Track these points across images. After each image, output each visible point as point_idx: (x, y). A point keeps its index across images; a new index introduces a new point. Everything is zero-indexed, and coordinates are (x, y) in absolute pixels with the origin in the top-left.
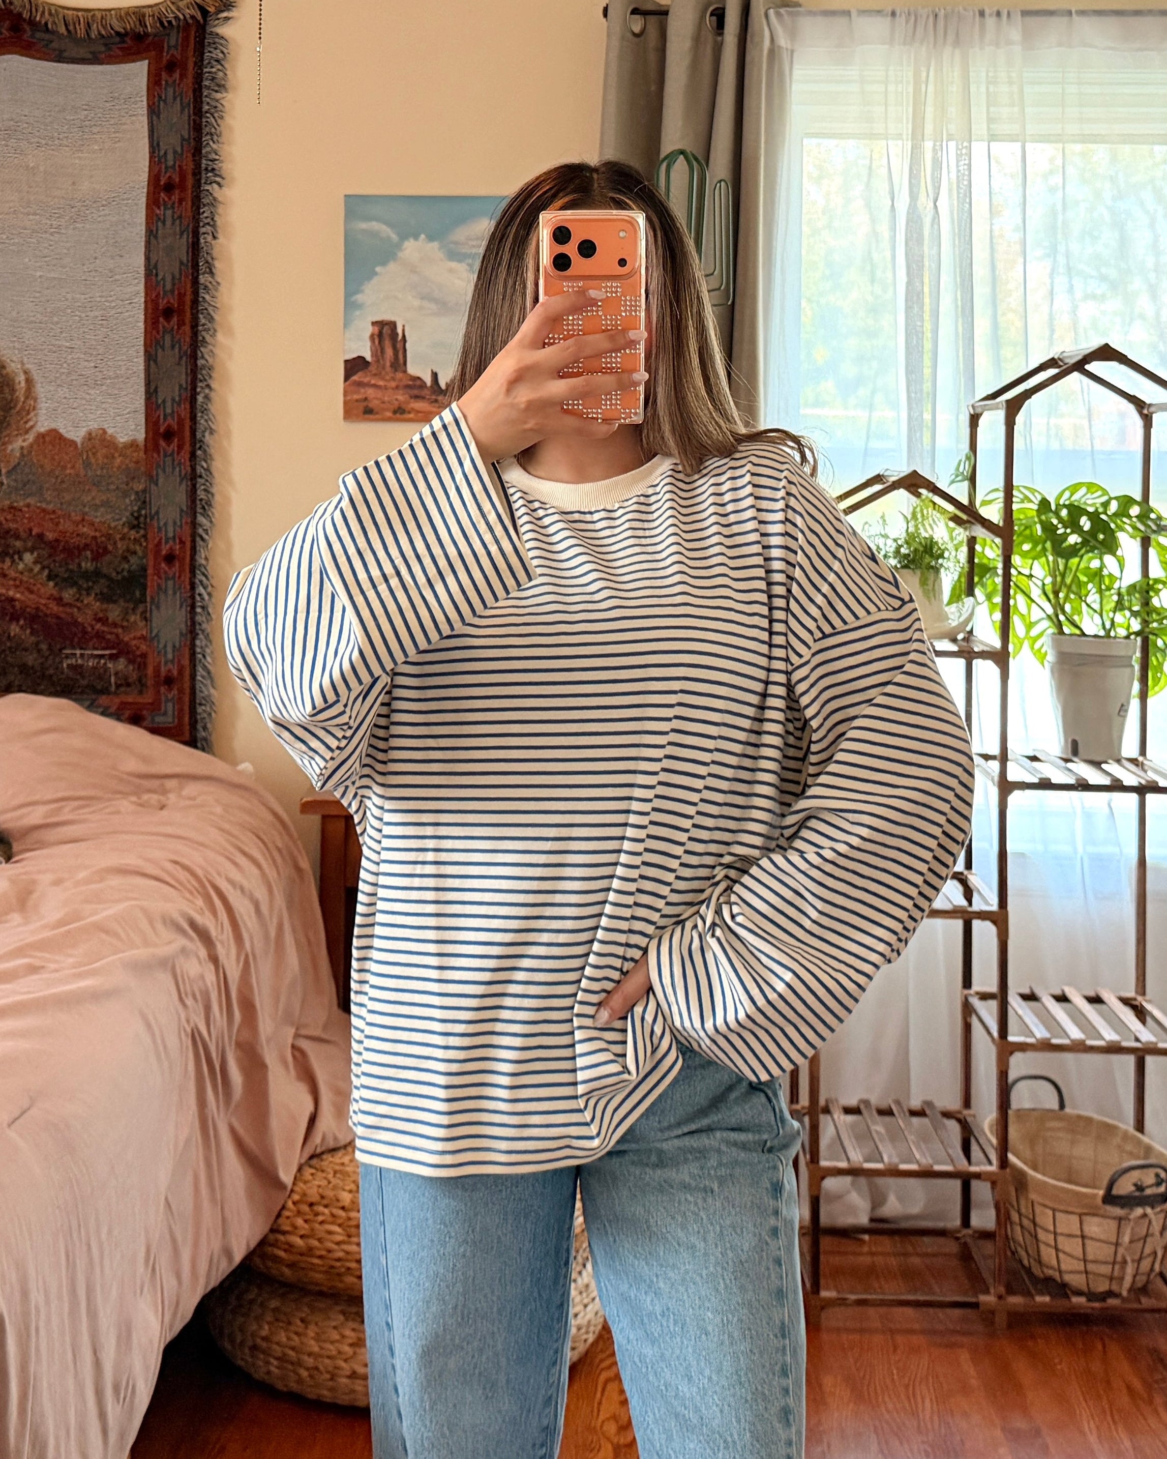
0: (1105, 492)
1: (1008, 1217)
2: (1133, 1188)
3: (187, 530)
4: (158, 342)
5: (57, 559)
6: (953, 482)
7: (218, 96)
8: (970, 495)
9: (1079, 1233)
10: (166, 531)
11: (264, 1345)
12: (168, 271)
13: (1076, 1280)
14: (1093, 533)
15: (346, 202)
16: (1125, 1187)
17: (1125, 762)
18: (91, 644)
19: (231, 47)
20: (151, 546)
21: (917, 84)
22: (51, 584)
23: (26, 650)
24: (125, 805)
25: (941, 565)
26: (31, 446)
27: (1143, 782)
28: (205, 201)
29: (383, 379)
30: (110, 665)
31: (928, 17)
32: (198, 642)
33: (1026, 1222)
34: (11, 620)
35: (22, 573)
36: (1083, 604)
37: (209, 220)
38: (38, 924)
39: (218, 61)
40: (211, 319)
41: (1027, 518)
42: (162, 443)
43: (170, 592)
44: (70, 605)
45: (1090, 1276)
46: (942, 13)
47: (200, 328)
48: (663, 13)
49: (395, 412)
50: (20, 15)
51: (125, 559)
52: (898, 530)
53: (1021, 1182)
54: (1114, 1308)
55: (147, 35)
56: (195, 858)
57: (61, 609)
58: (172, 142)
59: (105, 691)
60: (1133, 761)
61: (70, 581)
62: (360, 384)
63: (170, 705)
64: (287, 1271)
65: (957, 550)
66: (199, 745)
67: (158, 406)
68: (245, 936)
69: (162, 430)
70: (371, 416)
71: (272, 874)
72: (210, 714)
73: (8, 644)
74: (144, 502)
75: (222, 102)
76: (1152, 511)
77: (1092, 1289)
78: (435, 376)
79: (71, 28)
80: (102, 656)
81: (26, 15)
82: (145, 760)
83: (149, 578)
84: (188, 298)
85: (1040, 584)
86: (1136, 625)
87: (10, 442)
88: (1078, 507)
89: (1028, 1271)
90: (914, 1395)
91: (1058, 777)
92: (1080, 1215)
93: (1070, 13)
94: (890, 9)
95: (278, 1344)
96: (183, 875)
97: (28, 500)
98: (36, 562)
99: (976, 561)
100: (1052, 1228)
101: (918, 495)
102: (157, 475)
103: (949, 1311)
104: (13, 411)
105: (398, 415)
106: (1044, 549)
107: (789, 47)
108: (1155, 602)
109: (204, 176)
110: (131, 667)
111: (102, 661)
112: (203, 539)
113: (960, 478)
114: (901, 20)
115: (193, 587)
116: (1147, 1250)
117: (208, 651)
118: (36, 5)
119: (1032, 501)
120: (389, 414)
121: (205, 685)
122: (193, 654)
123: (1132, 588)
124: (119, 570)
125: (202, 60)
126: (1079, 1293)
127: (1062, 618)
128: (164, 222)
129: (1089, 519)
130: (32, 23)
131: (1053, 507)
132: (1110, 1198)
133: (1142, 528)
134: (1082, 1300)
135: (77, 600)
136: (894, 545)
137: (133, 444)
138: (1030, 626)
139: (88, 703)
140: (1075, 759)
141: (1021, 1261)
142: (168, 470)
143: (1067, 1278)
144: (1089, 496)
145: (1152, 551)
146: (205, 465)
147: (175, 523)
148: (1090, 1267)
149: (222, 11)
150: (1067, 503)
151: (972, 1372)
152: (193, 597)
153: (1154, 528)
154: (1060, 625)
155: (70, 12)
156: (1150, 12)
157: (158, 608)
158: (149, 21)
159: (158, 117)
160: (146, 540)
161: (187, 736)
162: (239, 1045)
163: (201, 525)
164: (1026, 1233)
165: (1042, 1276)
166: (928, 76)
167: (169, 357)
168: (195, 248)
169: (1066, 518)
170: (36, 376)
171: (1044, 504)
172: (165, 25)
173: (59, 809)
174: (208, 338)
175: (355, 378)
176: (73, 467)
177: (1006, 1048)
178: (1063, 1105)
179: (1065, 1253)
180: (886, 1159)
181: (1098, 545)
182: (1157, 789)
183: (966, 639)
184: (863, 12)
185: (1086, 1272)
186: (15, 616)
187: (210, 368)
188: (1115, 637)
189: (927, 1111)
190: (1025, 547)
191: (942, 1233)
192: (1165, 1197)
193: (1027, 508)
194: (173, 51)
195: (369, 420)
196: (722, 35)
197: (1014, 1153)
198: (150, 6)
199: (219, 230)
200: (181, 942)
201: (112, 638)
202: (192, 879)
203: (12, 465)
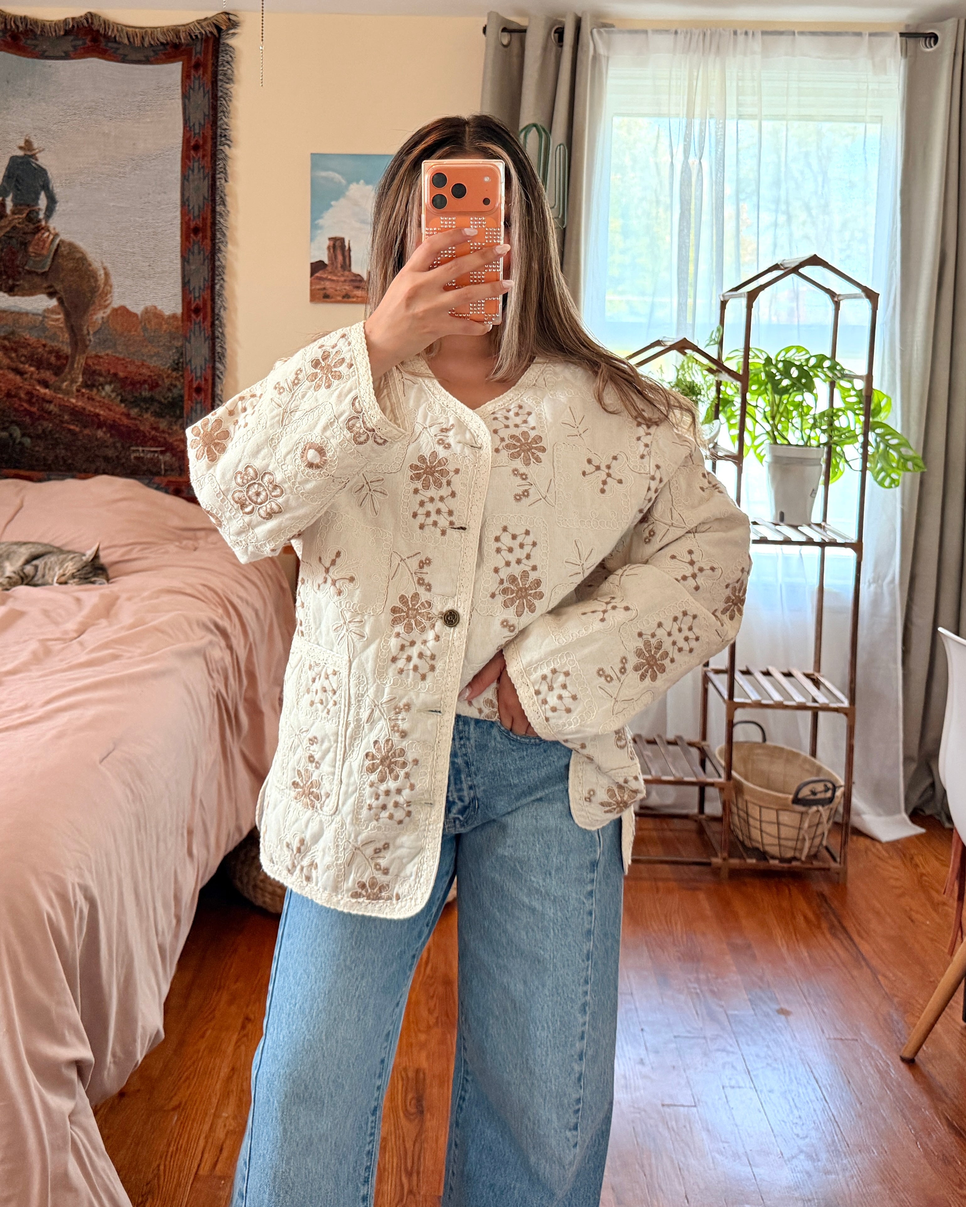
0: (808, 352)
1: (730, 809)
2: (809, 793)
3: (209, 372)
4: (189, 250)
5: (127, 390)
6: (708, 345)
7: (228, 86)
8: (719, 354)
9: (775, 821)
10: (196, 373)
11: (262, 885)
12: (196, 202)
13: (773, 850)
14: (799, 379)
15: (312, 160)
16: (805, 793)
17: (813, 526)
18: (149, 443)
19: (237, 53)
20: (186, 382)
21: (690, 80)
22: (123, 405)
23: (107, 447)
24: (172, 548)
25: (699, 399)
26: (109, 316)
27: (827, 540)
28: (220, 156)
29: (336, 275)
30: (161, 457)
31: (699, 35)
33: (742, 814)
34: (98, 428)
35: (104, 398)
36: (790, 425)
37: (222, 169)
38: (119, 626)
39: (228, 62)
40: (224, 235)
41: (756, 369)
42: (193, 316)
44: (135, 419)
45: (782, 849)
46: (709, 32)
47: (217, 241)
48: (523, 31)
49: (344, 297)
50: (98, 31)
51: (169, 390)
52: (671, 376)
53: (739, 789)
54: (796, 867)
55: (181, 44)
56: (216, 582)
57: (130, 421)
58: (197, 117)
59: (158, 474)
60: (819, 525)
61: (135, 403)
62: (320, 279)
65: (709, 389)
68: (250, 632)
69: (193, 307)
70: (328, 300)
71: (265, 592)
73: (96, 443)
74: (182, 354)
75: (231, 90)
76: (838, 364)
77: (782, 855)
79: (132, 40)
80: (156, 452)
81: (102, 31)
82: (185, 519)
83: (185, 403)
84: (209, 222)
85: (762, 411)
86: (824, 439)
87: (95, 314)
88: (790, 362)
89: (742, 843)
90: (671, 922)
91: (772, 536)
92: (777, 811)
93: (793, 33)
94: (674, 30)
96: (209, 594)
97: (107, 352)
98: (113, 391)
99: (721, 396)
100: (758, 818)
101: (685, 354)
102: (190, 336)
103: (691, 867)
104: (97, 294)
105: (345, 299)
106: (766, 389)
107: (606, 54)
108: (836, 423)
109: (219, 140)
110: (174, 459)
111: (156, 455)
112: (219, 378)
113: (712, 342)
114: (680, 37)
116: (819, 832)
118: (108, 26)
119: (759, 358)
120: (339, 298)
123: (823, 414)
124: (166, 397)
125: (217, 62)
126: (773, 857)
127: (776, 433)
128: (193, 171)
129: (797, 369)
130: (105, 36)
131: (774, 362)
132: (796, 801)
133: (830, 375)
134: (776, 862)
135: (140, 416)
137: (174, 317)
139: (147, 481)
140: (781, 524)
141: (737, 837)
142: (197, 333)
143: (768, 848)
144: (797, 354)
145: (836, 391)
146: (220, 330)
147: (201, 368)
148: (783, 842)
149: (231, 30)
150: (782, 359)
151: (706, 906)
153: (839, 375)
154: (775, 438)
155: (130, 29)
158: (182, 35)
159: (189, 100)
160: (183, 378)
162: (246, 700)
163: (218, 369)
164: (742, 821)
165: (750, 846)
166: (698, 74)
167: (197, 260)
168: (213, 187)
169: (781, 369)
170: (111, 271)
171: (768, 360)
172: (193, 39)
173: (131, 550)
174: (223, 248)
175: (317, 274)
176: (136, 331)
177: (732, 706)
178: (764, 740)
179: (767, 834)
180: (653, 773)
181: (802, 387)
182: (834, 544)
183: (714, 447)
184: (657, 31)
185: (780, 845)
186: (100, 426)
187: (224, 267)
188: (810, 446)
189: (679, 742)
190: (754, 387)
191: (685, 817)
192: (831, 800)
193: (756, 362)
194: (198, 56)
195: (327, 302)
196: (561, 46)
197: (736, 771)
198: (184, 25)
199: (229, 177)
200: (209, 637)
201: (162, 440)
202: (215, 596)
203: (96, 329)
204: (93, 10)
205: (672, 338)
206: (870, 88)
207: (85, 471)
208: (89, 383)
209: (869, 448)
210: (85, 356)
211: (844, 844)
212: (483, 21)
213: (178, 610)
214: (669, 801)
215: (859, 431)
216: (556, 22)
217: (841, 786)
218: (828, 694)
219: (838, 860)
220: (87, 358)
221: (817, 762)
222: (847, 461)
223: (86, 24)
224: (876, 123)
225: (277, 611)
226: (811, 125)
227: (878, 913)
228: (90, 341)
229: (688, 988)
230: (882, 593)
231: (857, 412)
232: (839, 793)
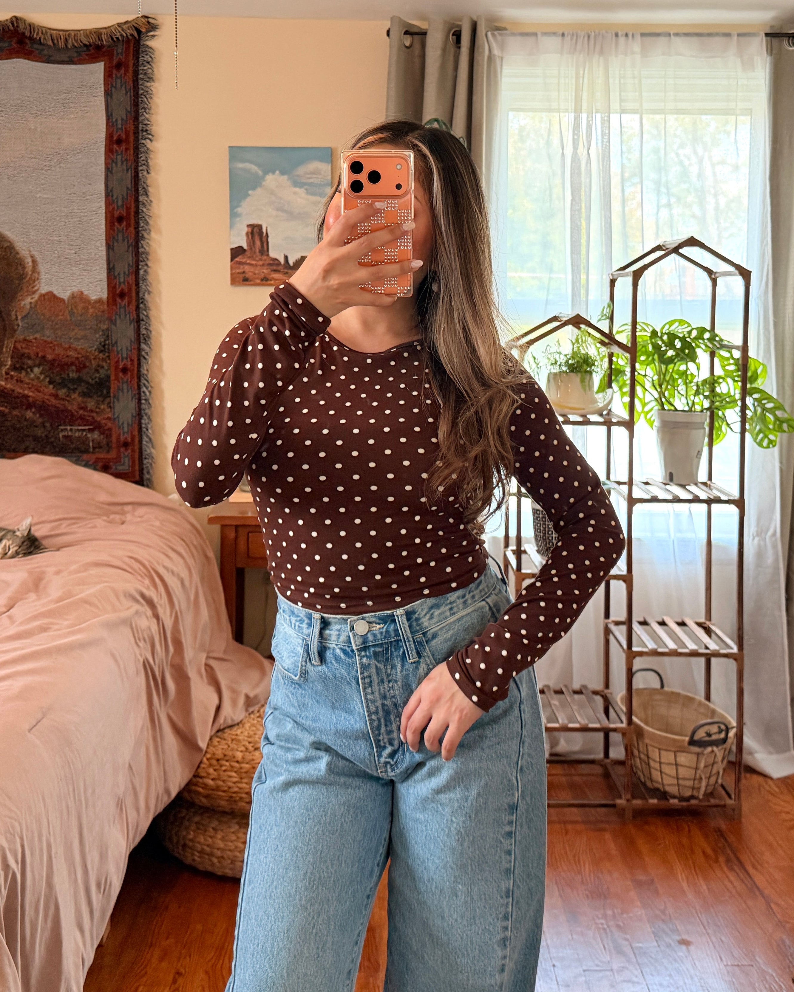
0: (689, 325)
1: (632, 753)
2: (704, 735)
3: (135, 352)
4: (114, 238)
5: (55, 371)
6: (600, 320)
7: (148, 84)
8: (610, 327)
9: (674, 762)
10: (122, 354)
11: (191, 844)
12: (119, 193)
13: (673, 790)
14: (682, 349)
15: (230, 150)
16: (701, 734)
17: (699, 484)
18: (77, 423)
19: (156, 54)
20: (113, 363)
21: (577, 78)
22: (51, 386)
23: (36, 426)
24: (100, 522)
25: (593, 370)
26: (37, 302)
27: (712, 497)
28: (142, 150)
29: (255, 260)
30: (89, 435)
31: (584, 37)
32: (143, 421)
33: (642, 756)
34: (27, 409)
35: (33, 380)
36: (676, 392)
37: (144, 162)
38: (47, 599)
39: (148, 62)
40: (147, 223)
41: (644, 341)
42: (119, 300)
43: (125, 391)
44: (63, 399)
45: (680, 788)
46: (593, 34)
47: (140, 229)
48: (423, 34)
49: (262, 280)
50: (23, 34)
51: (97, 371)
52: (567, 349)
53: (640, 733)
54: (695, 805)
55: (102, 46)
56: (142, 554)
57: (57, 402)
58: (120, 114)
59: (86, 451)
60: (705, 484)
61: (63, 384)
62: (240, 263)
63: (127, 459)
64: (204, 800)
65: (602, 361)
66: (145, 483)
67: (115, 277)
68: (175, 600)
69: (118, 292)
70: (247, 283)
71: (191, 561)
72: (151, 464)
73: (25, 423)
74: (108, 336)
75: (151, 88)
76: (717, 336)
77: (682, 794)
78: (286, 258)
79: (56, 42)
80: (84, 430)
81: (27, 34)
82: (112, 494)
83: (112, 382)
84: (133, 210)
85: (650, 380)
86: (707, 404)
87: (23, 300)
88: (674, 334)
89: (644, 784)
90: (579, 860)
91: (662, 495)
92: (675, 752)
93: (669, 35)
94: (561, 32)
95: (199, 843)
96: (136, 566)
97: (35, 336)
98: (41, 373)
99: (613, 367)
100: (658, 760)
101: (579, 328)
102: (116, 319)
103: (598, 809)
104: (25, 281)
105: (264, 282)
106: (653, 359)
107: (500, 55)
108: (718, 390)
109: (140, 135)
110: (102, 436)
111: (84, 433)
112: (145, 358)
113: (604, 318)
114: (568, 38)
115: (139, 387)
116: (714, 771)
117: (149, 426)
118: (34, 28)
119: (645, 331)
120: (258, 281)
121: (148, 447)
122: (140, 429)
123: (705, 382)
124: (94, 377)
125: (138, 62)
126: (674, 797)
127: (663, 400)
128: (116, 164)
129: (680, 340)
130: (31, 39)
131: (659, 335)
132: (692, 742)
133: (711, 346)
134: (676, 801)
135: (67, 396)
136: (565, 359)
137: (100, 301)
138: (644, 405)
139: (75, 459)
140: (671, 483)
141: (639, 779)
142: (123, 317)
143: (668, 789)
144: (680, 327)
145: (716, 360)
146: (145, 313)
147: (127, 349)
148: (681, 782)
149: (151, 31)
150: (667, 332)
151: (612, 846)
152: (139, 394)
153: (718, 346)
154: (662, 405)
155: (55, 32)
156: (717, 34)
157: (118, 400)
158: (104, 37)
159: (111, 97)
160: (109, 359)
161: (137, 478)
162: (172, 666)
163: (143, 350)
164: (643, 763)
165: (652, 787)
166: (584, 74)
167: (121, 247)
168: (136, 179)
169: (666, 341)
170: (39, 259)
171: (654, 333)
172: (115, 40)
173: (61, 524)
174: (146, 235)
175: (237, 259)
176: (63, 315)
177: (631, 655)
178: (662, 686)
179: (666, 774)
180: (560, 721)
181: (685, 357)
182: (718, 501)
183: (608, 414)
184: (545, 34)
185: (678, 785)
186: (29, 406)
187: (147, 254)
188: (695, 411)
189: (584, 691)
190: (643, 358)
191: (592, 762)
192: (724, 740)
193: (643, 335)
194: (120, 56)
195: (246, 285)
196: (459, 48)
197: (636, 717)
198: (105, 28)
199: (151, 168)
200: (136, 607)
201: (90, 419)
202: (142, 568)
203: (23, 314)
204: (18, 15)
205: (568, 313)
206: (739, 84)
207: (14, 451)
208: (18, 366)
209: (748, 412)
210: (13, 340)
211: (738, 780)
212: (387, 25)
213: (107, 582)
214: (577, 748)
215: (738, 396)
216: (452, 26)
217: (733, 727)
218: (719, 641)
219: (733, 796)
220: (15, 342)
221: (711, 705)
222: (728, 424)
223: (11, 27)
224: (746, 115)
225: (202, 579)
226: (687, 118)
227: (770, 846)
228: (18, 325)
229: (596, 923)
230: (766, 545)
231: (736, 379)
232: (732, 734)
